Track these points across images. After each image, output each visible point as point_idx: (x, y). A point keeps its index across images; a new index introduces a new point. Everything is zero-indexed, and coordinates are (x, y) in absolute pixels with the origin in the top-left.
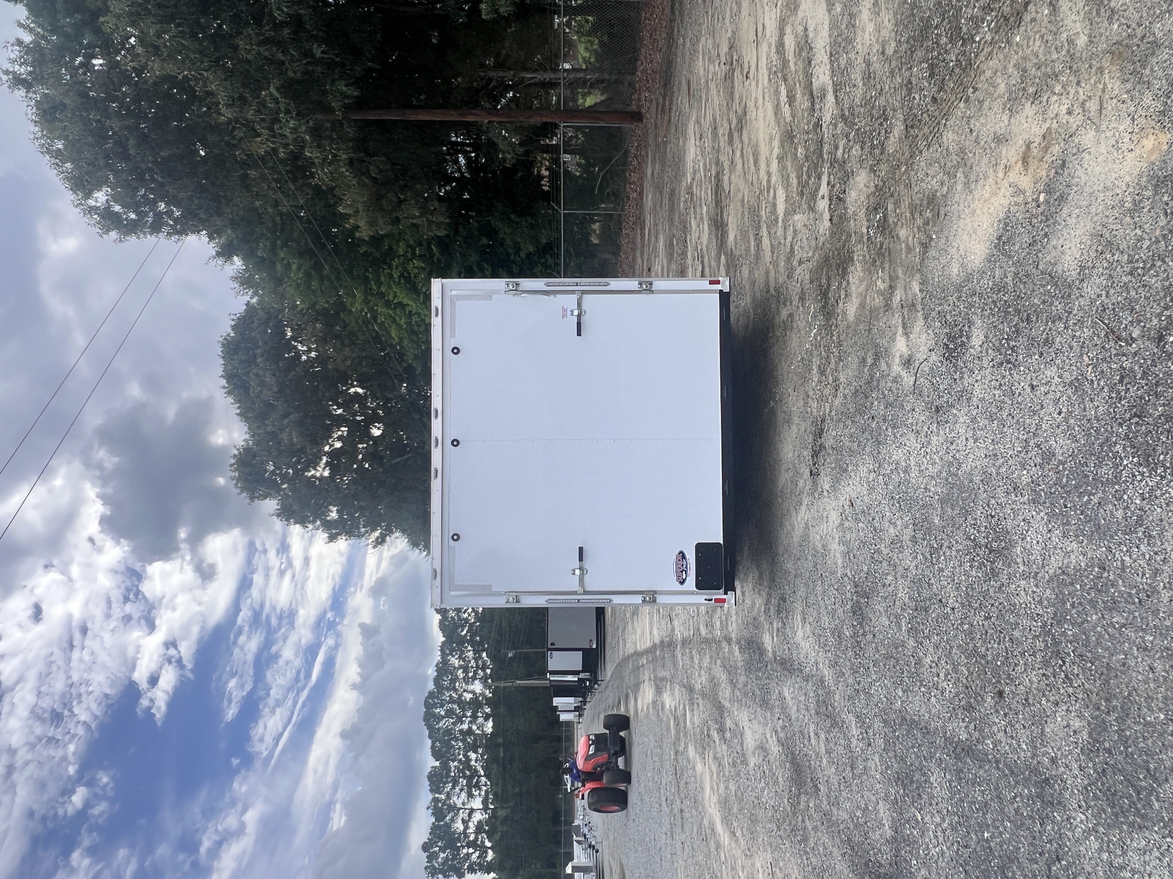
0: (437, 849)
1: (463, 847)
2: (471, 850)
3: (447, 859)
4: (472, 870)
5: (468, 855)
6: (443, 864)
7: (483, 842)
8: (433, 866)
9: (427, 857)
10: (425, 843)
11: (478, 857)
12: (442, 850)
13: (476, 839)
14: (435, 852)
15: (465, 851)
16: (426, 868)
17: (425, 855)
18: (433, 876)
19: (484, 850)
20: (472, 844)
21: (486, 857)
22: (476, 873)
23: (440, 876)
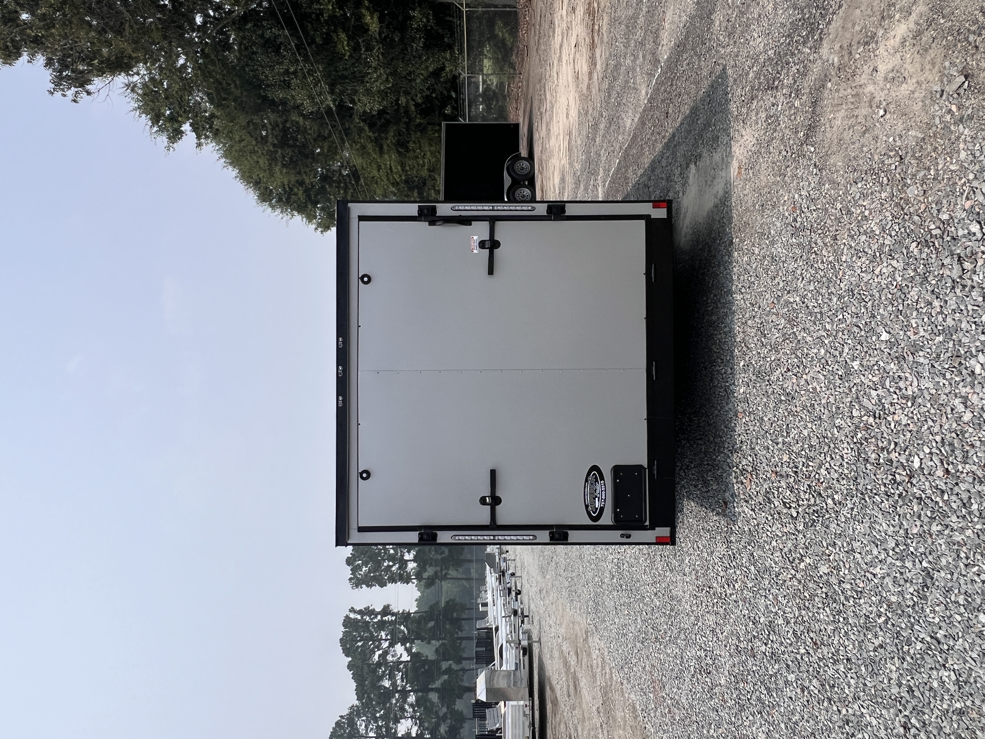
0: (360, 562)
1: (384, 560)
2: (391, 563)
3: (370, 571)
4: (393, 580)
5: (390, 567)
6: (366, 576)
7: (402, 556)
8: (355, 577)
9: (351, 570)
10: (348, 557)
11: (398, 569)
12: (365, 564)
13: (396, 553)
14: (358, 565)
15: (385, 564)
16: (350, 579)
17: (349, 568)
18: (357, 586)
19: (403, 563)
20: (392, 558)
21: (406, 568)
22: (396, 583)
23: (364, 586)
